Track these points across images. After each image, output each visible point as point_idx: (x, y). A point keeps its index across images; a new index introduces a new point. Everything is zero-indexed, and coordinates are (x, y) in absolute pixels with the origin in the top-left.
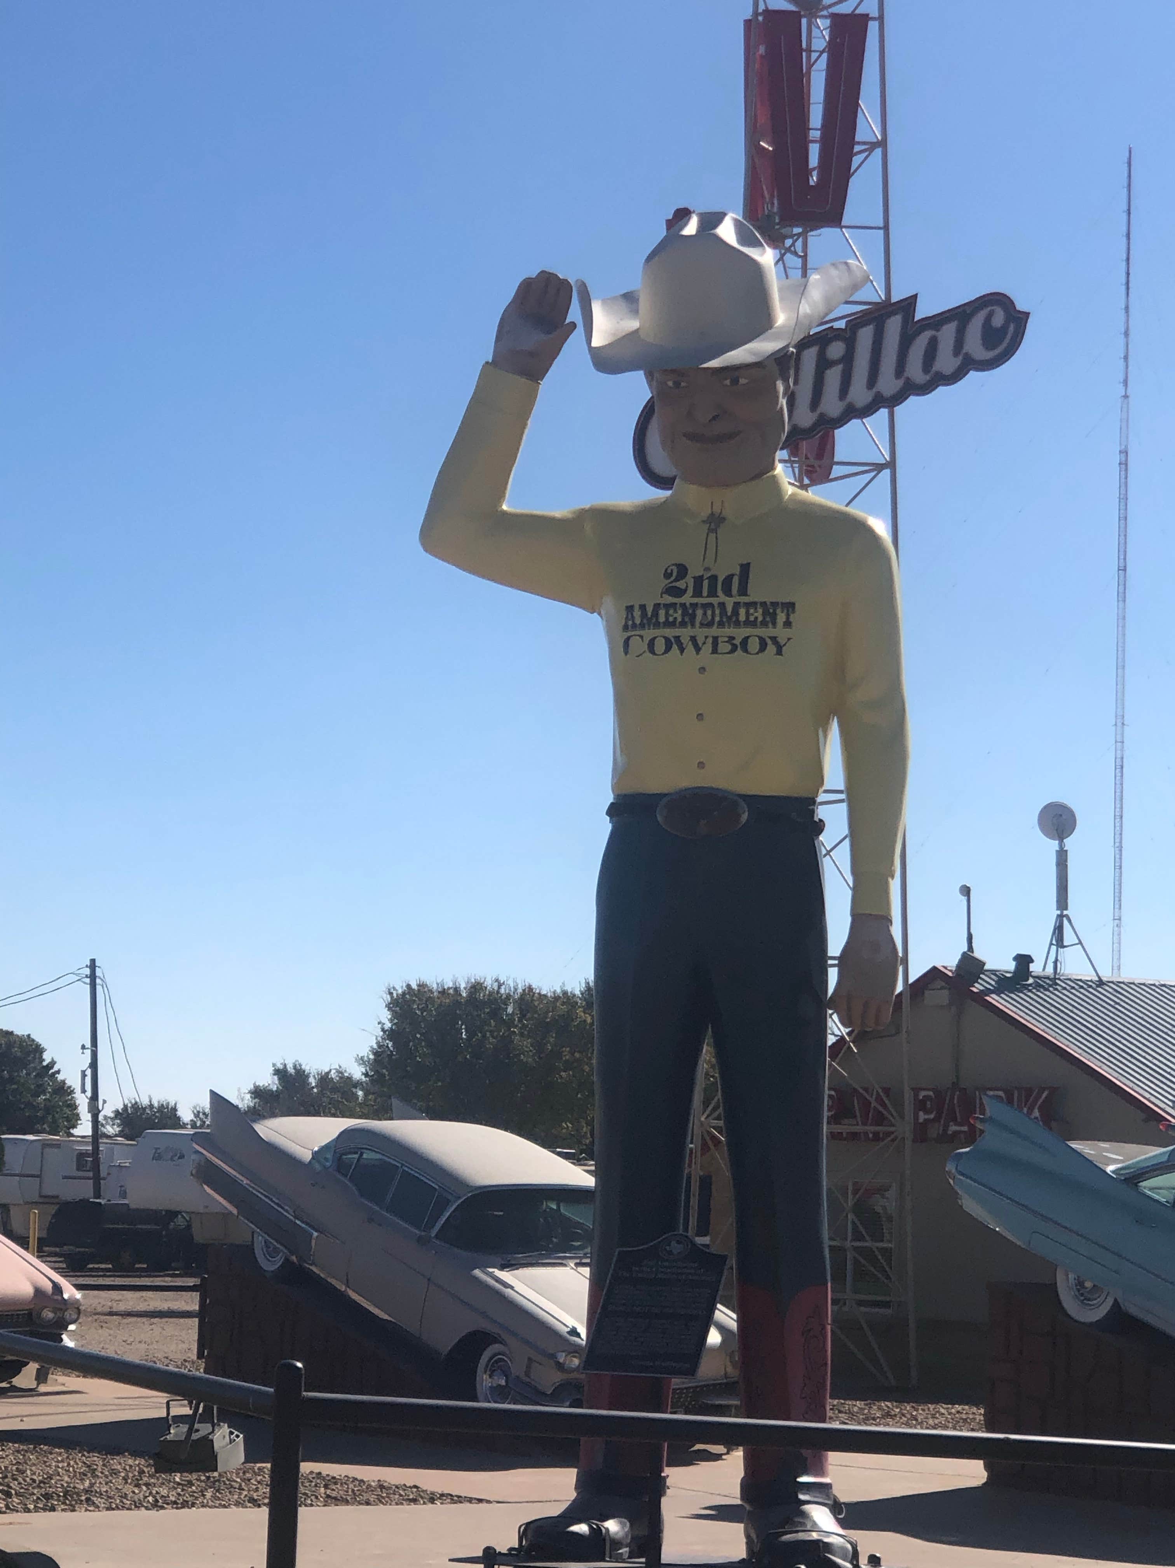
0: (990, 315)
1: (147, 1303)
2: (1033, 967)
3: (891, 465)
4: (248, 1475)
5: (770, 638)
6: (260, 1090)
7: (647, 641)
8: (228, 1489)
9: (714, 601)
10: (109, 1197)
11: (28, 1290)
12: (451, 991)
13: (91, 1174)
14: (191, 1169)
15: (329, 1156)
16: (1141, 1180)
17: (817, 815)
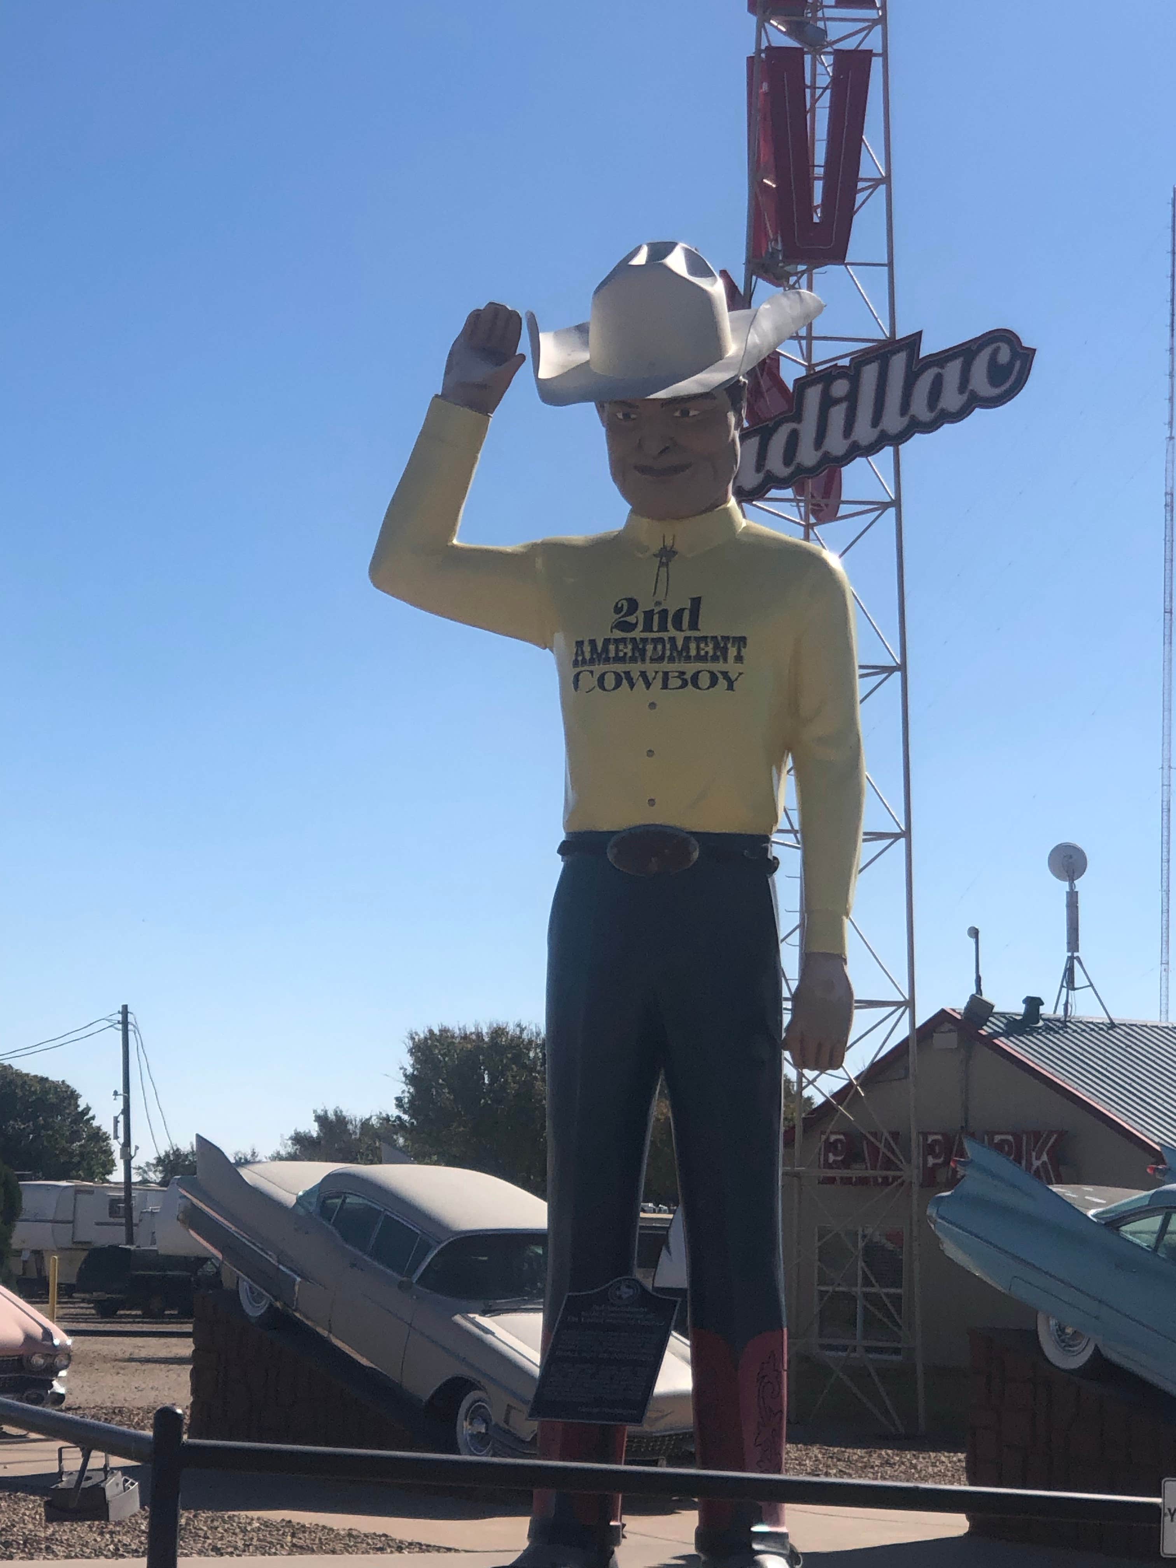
0: (996, 351)
1: (168, 1350)
2: (1043, 1010)
3: (896, 503)
4: (216, 1524)
5: (722, 673)
6: (301, 1136)
7: (597, 676)
8: (192, 1537)
9: (665, 635)
10: (142, 1244)
11: (19, 1336)
12: (474, 1037)
13: (123, 1220)
14: (177, 1214)
15: (314, 1200)
16: (1122, 1224)
17: (771, 853)
